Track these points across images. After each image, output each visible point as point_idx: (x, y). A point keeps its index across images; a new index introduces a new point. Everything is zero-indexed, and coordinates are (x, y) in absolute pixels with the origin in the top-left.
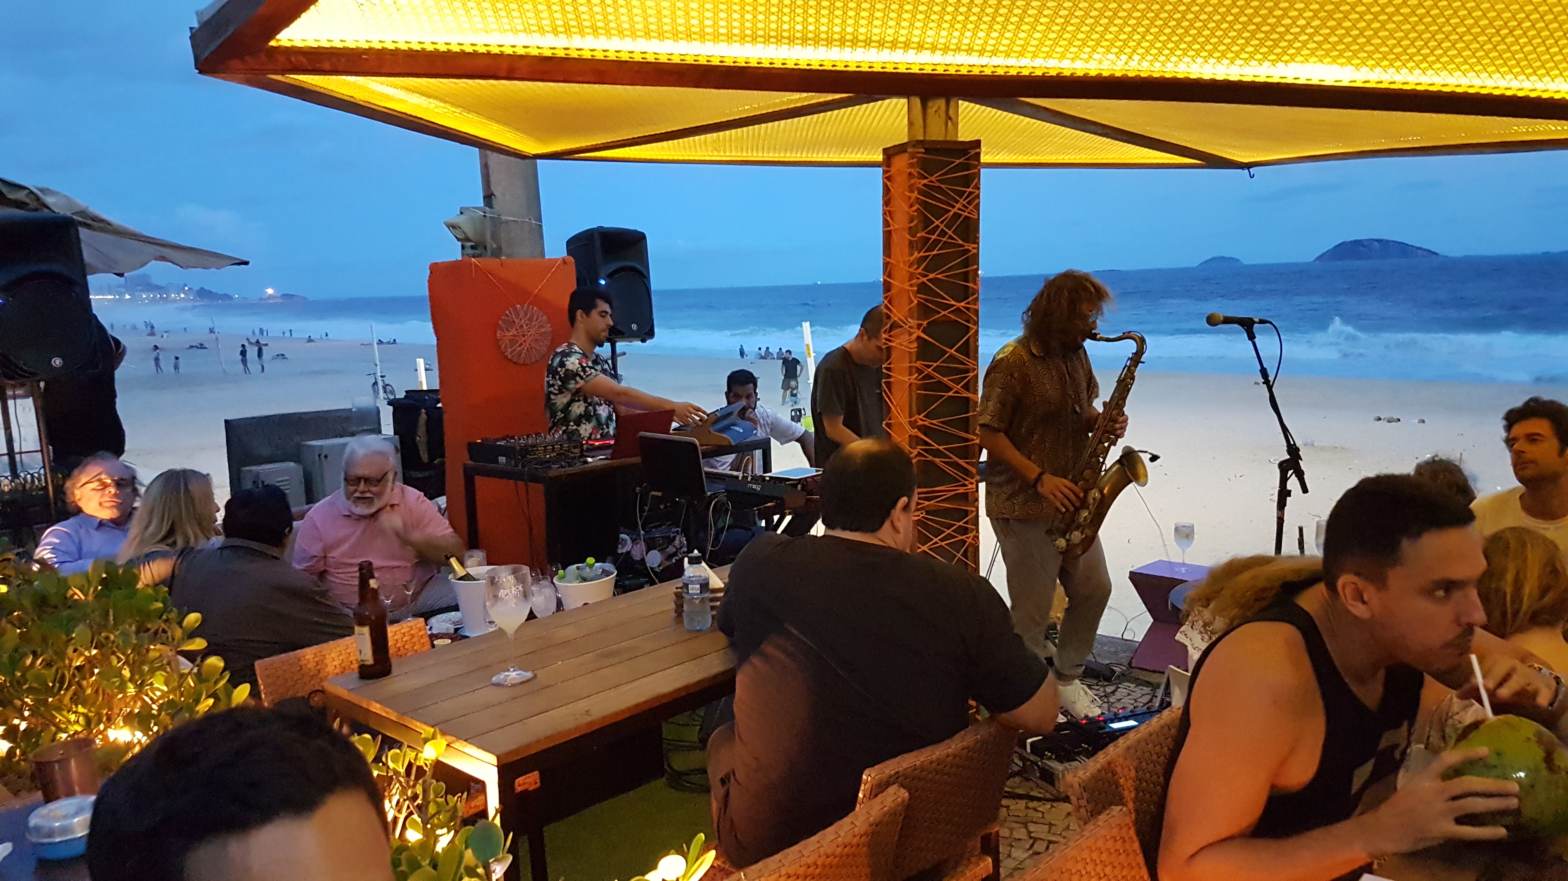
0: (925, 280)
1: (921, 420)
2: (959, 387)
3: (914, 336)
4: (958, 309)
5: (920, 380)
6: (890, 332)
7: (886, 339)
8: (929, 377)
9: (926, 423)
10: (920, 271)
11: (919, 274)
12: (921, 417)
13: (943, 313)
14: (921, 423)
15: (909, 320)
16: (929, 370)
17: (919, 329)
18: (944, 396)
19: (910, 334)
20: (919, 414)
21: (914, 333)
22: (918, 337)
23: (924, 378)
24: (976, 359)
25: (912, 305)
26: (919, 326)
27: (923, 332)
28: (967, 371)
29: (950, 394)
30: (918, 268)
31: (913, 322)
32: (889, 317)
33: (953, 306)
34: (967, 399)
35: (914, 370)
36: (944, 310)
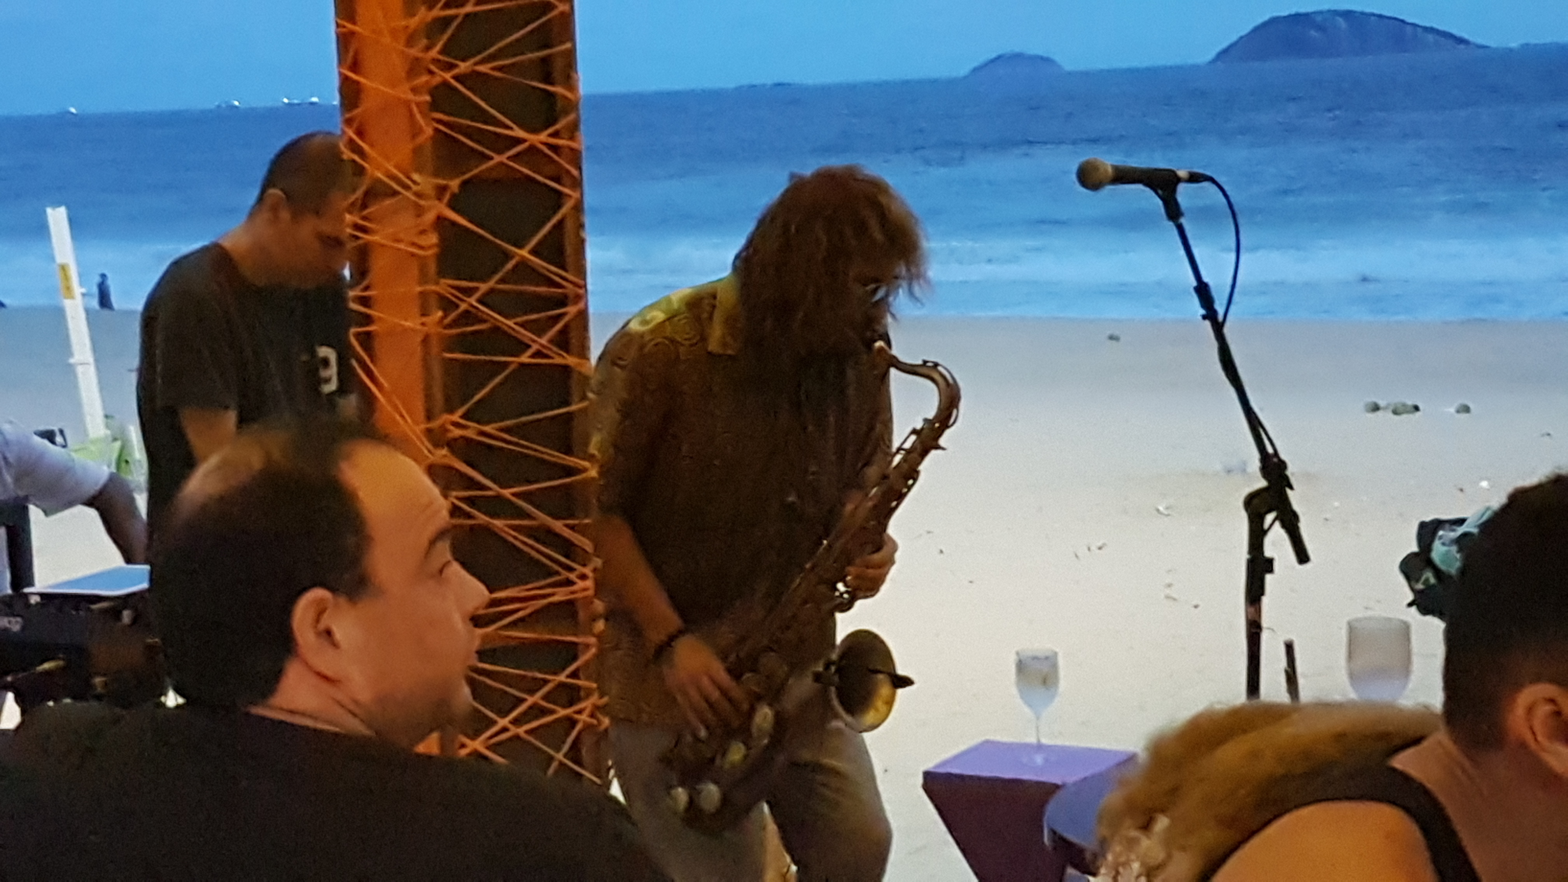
0: (448, 76)
1: (456, 425)
2: (544, 341)
3: (430, 217)
4: (532, 149)
5: (450, 326)
6: (364, 206)
7: (357, 227)
8: (468, 317)
9: (470, 434)
10: (434, 53)
11: (435, 61)
12: (456, 417)
13: (497, 159)
14: (457, 432)
15: (416, 177)
16: (473, 300)
17: (440, 199)
18: (506, 364)
19: (420, 211)
20: (451, 411)
21: (430, 208)
22: (440, 220)
23: (454, 324)
24: (581, 272)
25: (421, 139)
26: (441, 190)
27: (452, 206)
28: (563, 301)
29: (525, 359)
30: (428, 48)
31: (423, 182)
32: (360, 171)
33: (520, 141)
34: (566, 369)
35: (433, 301)
36: (500, 152)
